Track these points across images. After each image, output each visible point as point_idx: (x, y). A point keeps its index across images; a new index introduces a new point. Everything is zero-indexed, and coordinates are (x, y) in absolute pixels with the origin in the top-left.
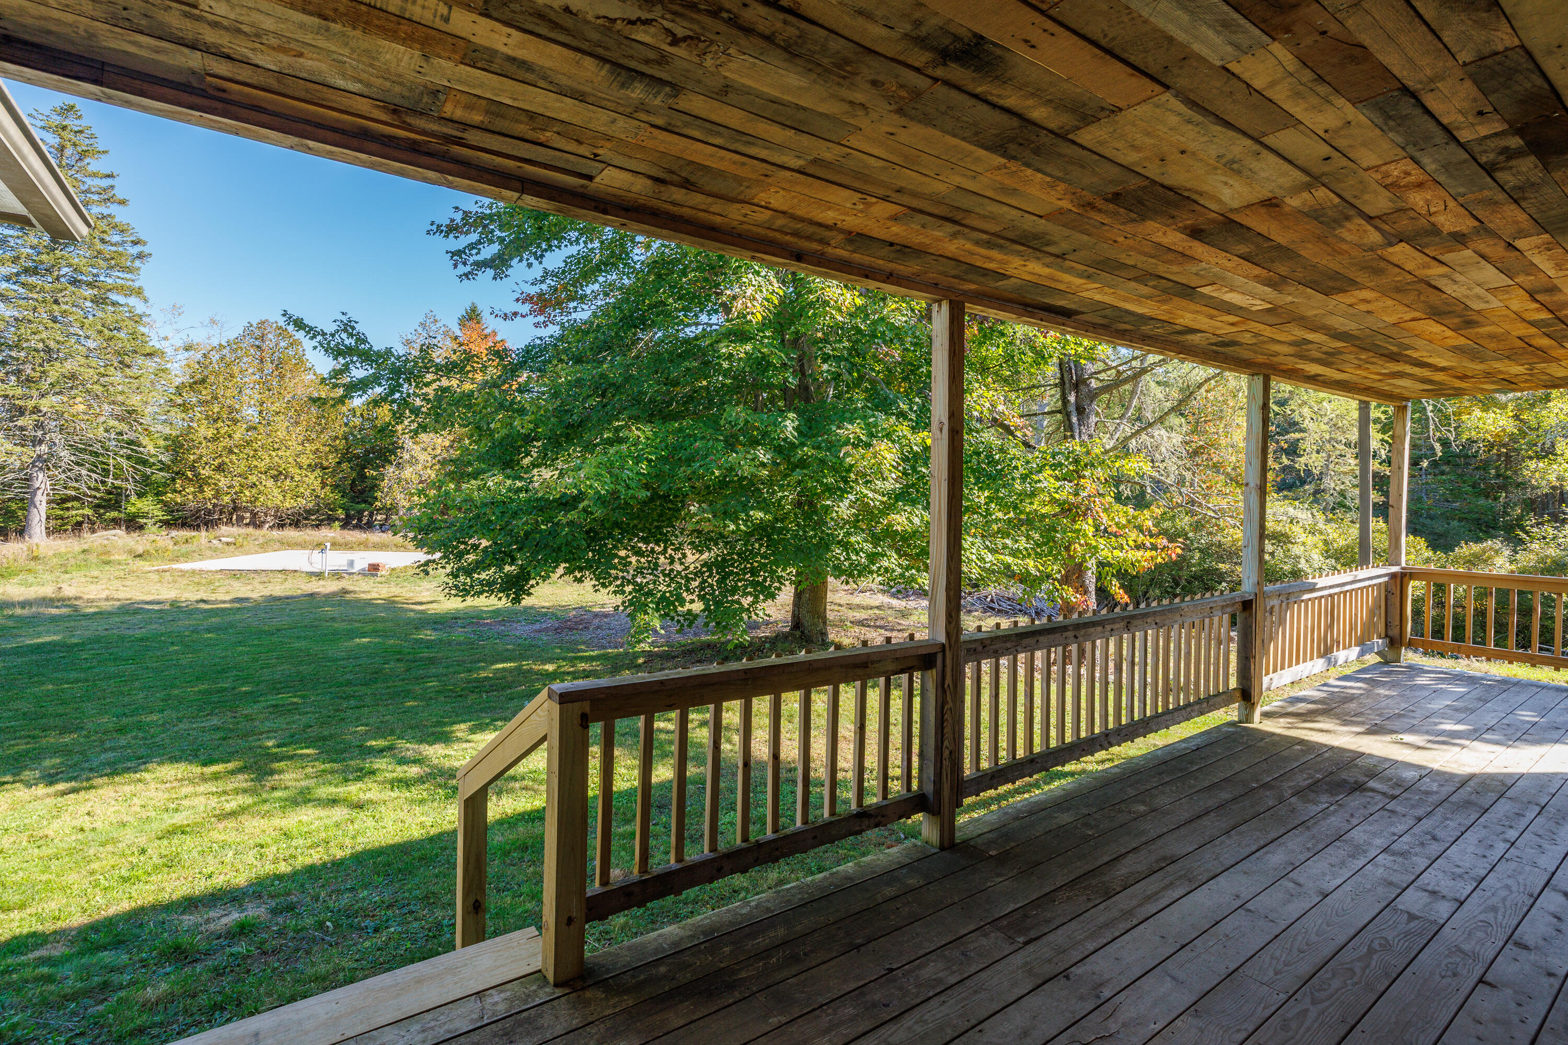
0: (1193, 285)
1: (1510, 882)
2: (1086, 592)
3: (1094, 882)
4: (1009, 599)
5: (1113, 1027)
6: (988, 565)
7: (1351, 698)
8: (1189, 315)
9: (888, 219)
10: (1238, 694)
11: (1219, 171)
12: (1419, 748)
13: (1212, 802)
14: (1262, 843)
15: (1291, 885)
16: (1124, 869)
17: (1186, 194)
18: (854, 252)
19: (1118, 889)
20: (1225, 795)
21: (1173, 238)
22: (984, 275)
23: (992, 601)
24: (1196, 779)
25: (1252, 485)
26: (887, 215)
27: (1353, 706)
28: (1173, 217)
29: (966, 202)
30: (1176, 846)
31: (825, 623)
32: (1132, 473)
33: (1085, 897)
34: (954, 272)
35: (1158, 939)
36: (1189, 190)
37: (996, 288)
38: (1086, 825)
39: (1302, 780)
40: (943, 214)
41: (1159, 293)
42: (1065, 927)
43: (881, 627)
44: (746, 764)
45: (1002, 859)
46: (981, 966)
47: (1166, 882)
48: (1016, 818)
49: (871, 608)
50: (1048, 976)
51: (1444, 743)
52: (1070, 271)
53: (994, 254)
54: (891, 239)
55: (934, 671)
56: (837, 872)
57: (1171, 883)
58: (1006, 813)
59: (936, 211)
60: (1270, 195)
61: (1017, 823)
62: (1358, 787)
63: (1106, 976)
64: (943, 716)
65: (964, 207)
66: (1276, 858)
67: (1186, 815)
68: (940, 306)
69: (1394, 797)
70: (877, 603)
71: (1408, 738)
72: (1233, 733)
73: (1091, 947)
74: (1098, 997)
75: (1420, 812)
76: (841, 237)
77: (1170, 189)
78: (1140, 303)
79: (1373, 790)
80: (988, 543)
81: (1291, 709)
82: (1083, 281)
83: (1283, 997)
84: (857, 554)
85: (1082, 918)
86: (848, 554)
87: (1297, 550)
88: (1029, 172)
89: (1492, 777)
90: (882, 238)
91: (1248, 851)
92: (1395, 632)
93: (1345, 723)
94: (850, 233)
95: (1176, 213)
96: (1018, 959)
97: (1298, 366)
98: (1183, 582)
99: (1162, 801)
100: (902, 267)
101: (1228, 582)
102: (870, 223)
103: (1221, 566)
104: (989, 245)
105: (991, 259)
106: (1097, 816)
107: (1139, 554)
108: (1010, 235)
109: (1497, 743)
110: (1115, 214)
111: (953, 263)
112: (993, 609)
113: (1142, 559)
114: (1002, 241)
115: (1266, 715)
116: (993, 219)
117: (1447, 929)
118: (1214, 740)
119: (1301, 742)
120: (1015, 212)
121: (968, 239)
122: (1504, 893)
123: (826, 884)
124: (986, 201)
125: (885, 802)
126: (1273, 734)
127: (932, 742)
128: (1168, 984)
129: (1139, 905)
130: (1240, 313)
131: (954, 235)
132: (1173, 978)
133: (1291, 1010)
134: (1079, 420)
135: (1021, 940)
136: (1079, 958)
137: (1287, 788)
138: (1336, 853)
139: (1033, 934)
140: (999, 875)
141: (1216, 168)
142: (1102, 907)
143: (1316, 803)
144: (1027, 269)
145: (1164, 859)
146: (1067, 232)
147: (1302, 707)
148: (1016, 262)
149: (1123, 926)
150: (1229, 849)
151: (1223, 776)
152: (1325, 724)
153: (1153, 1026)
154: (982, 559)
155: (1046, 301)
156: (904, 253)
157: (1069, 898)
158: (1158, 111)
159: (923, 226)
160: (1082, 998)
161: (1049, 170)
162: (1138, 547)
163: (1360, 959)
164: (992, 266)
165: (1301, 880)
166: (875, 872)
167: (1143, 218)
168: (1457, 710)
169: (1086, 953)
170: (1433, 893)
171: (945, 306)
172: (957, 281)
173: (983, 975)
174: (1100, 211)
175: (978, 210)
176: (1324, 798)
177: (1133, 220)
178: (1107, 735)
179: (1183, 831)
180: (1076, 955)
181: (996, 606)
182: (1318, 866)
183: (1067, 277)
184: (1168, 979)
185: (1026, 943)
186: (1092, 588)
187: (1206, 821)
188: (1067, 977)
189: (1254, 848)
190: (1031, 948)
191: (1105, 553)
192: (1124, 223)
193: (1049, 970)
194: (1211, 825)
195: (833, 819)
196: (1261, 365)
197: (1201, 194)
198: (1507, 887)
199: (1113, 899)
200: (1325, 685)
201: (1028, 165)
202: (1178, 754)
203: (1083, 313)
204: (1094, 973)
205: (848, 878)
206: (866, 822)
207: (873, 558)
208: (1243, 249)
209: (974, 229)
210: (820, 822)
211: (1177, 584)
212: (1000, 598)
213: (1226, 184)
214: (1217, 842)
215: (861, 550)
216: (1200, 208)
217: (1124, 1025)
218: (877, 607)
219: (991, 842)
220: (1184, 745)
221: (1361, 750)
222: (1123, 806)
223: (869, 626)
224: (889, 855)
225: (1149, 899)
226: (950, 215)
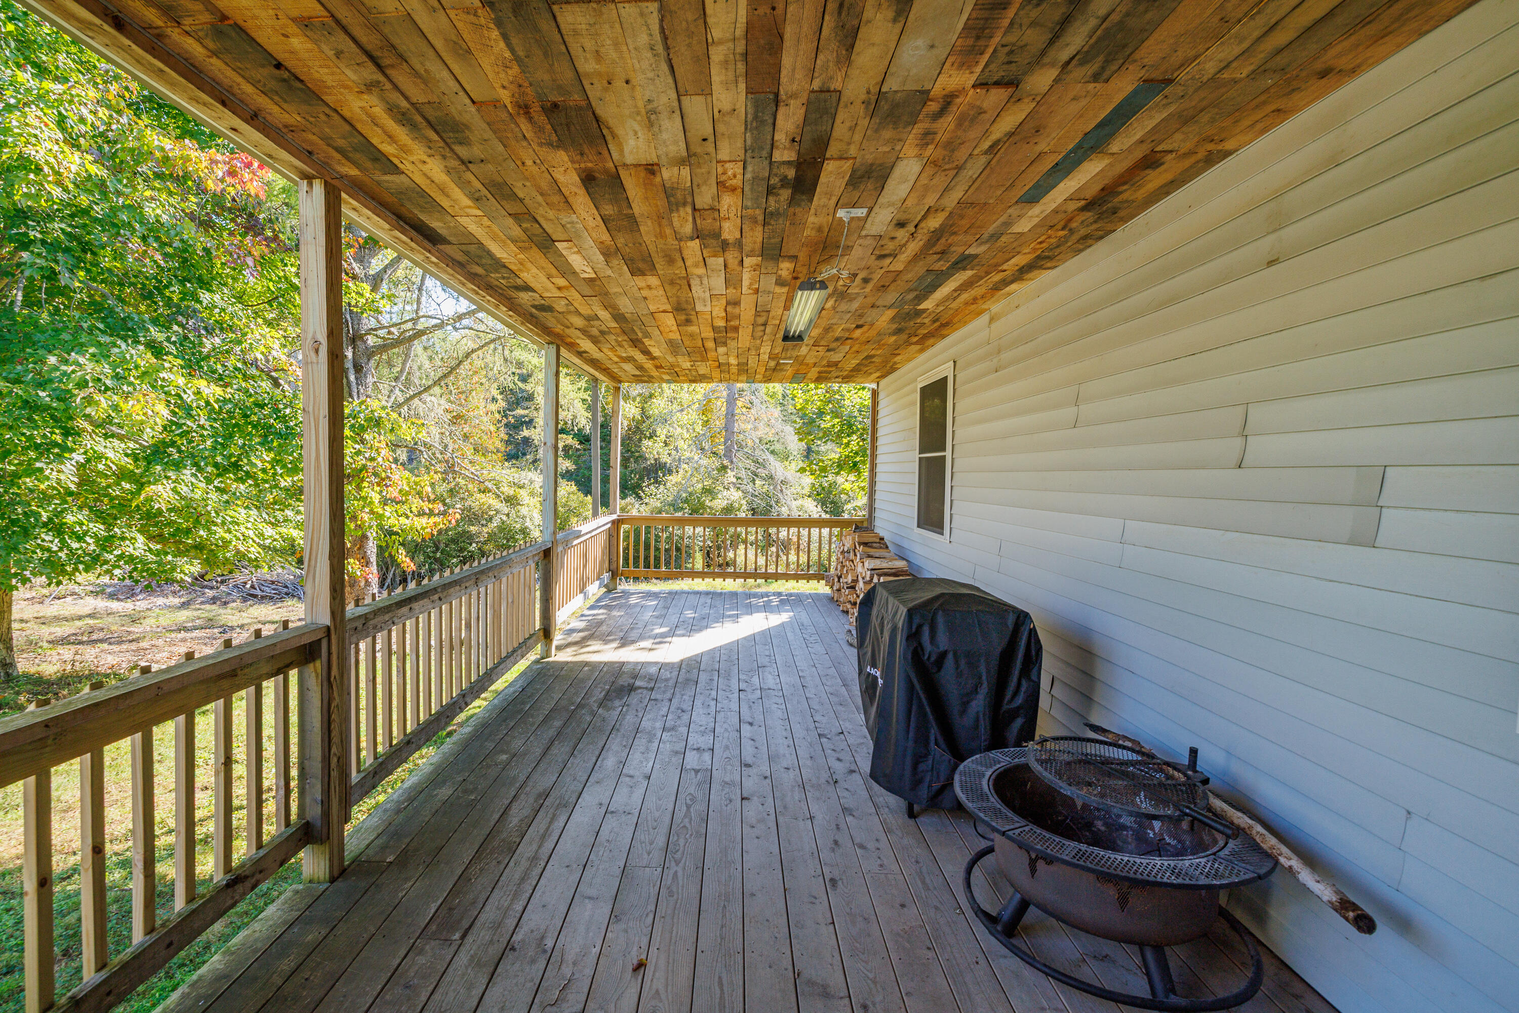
0: (554, 238)
1: (725, 726)
2: (368, 564)
3: (495, 844)
4: (273, 582)
5: (567, 971)
6: (268, 542)
7: (600, 623)
8: (534, 270)
9: (294, 20)
10: (541, 634)
11: (639, 118)
12: (650, 650)
13: (552, 732)
14: (597, 753)
15: (628, 779)
16: (514, 820)
17: (605, 131)
18: (214, 53)
19: (518, 840)
20: (557, 723)
21: (569, 179)
22: (376, 160)
23: (253, 587)
24: (532, 716)
25: (549, 444)
26: (295, 13)
27: (604, 628)
28: (582, 154)
29: (407, 43)
30: (544, 781)
31: (10, 648)
32: (409, 438)
33: (494, 863)
34: (341, 142)
35: (565, 870)
36: (609, 128)
37: (379, 183)
38: (465, 791)
39: (599, 694)
40: (369, 47)
41: (525, 238)
42: (490, 900)
43: (101, 641)
44: (44, 882)
45: (403, 861)
46: (432, 987)
47: (550, 815)
48: (398, 812)
49: (80, 618)
50: (496, 961)
51: (660, 643)
52: (463, 184)
53: (402, 134)
54: (281, 56)
55: (318, 663)
56: (200, 979)
57: (554, 815)
58: (385, 811)
59: (364, 40)
60: (656, 160)
61: (402, 815)
62: (632, 689)
63: (543, 928)
64: (329, 717)
65: (402, 48)
66: (610, 762)
67: (538, 751)
68: (310, 185)
69: (652, 689)
70: (87, 611)
71: (643, 644)
72: (542, 669)
73: (519, 907)
74: (545, 951)
75: (668, 695)
76: (206, 17)
77: (597, 119)
78: (503, 246)
79: (640, 688)
80: (264, 515)
81: (570, 639)
82: (469, 202)
83: (660, 870)
84: (79, 539)
85: (500, 883)
86: (63, 541)
87: (524, 511)
88: (495, 34)
89: (690, 659)
90: (270, 49)
91: (590, 765)
92: (614, 566)
93: (606, 642)
94: (224, 18)
95: (587, 151)
96: (463, 958)
97: (578, 341)
98: (442, 546)
99: (517, 744)
100: (275, 109)
101: (477, 543)
102: (263, 14)
103: (472, 528)
104: (403, 119)
105: (391, 138)
106: (472, 778)
107: (424, 521)
108: (431, 113)
109: (683, 635)
110: (540, 130)
111: (347, 128)
112: (255, 596)
113: (425, 526)
114: (418, 119)
115: (559, 648)
116: (426, 83)
117: (714, 772)
118: (531, 679)
119: (587, 664)
120: (452, 83)
121: (383, 99)
122: (726, 735)
123: (189, 1003)
124: (431, 52)
125: (262, 852)
126: (568, 663)
127: (317, 753)
128: (589, 905)
129: (540, 847)
130: (571, 278)
131: (370, 87)
132: (590, 898)
133: (668, 880)
134: (357, 379)
135: (457, 936)
136: (514, 924)
137: (593, 701)
138: (641, 742)
139: (465, 924)
140: (407, 879)
141: (638, 113)
142: (512, 864)
143: (614, 709)
144: (425, 168)
145: (539, 795)
146: (489, 134)
147: (576, 637)
148: (419, 152)
149: (537, 871)
150: (579, 766)
151: (549, 707)
152: (595, 646)
153: (594, 950)
154: (261, 535)
155: (423, 217)
156: (290, 88)
157: (481, 870)
158: (639, 20)
159: (339, 54)
160: (533, 961)
161: (514, 41)
162: (421, 513)
163: (685, 816)
164: (388, 148)
165: (631, 773)
166: (255, 951)
167: (560, 145)
168: (657, 617)
169: (518, 915)
170: (698, 749)
171: (318, 188)
172: (338, 156)
173: (437, 996)
174: (530, 119)
175: (415, 62)
176: (617, 703)
177: (550, 144)
178: (464, 696)
179: (542, 765)
180: (511, 923)
181: (258, 592)
182: (636, 756)
183: (457, 193)
184: (587, 901)
185: (463, 937)
186: (373, 559)
187: (554, 750)
188: (513, 949)
189: (594, 759)
190: (470, 939)
191: (393, 521)
192: (541, 145)
193: (494, 951)
194: (560, 751)
195: (194, 906)
196: (558, 336)
197: (614, 136)
198: (726, 730)
199: (518, 852)
200: (582, 615)
201: (499, 23)
202: (511, 699)
203: (449, 243)
204: (532, 931)
205: (220, 977)
206: (240, 888)
207: (106, 543)
208: (609, 210)
209: (396, 87)
210: (175, 920)
211: (437, 549)
212: (262, 583)
213: (636, 133)
214: (569, 765)
215: (86, 533)
216: (606, 152)
217: (574, 964)
218: (90, 616)
219: (384, 848)
220: (512, 689)
221: (622, 660)
222: (488, 761)
223: (81, 643)
224: (267, 919)
225: (543, 837)
226: (378, 54)
